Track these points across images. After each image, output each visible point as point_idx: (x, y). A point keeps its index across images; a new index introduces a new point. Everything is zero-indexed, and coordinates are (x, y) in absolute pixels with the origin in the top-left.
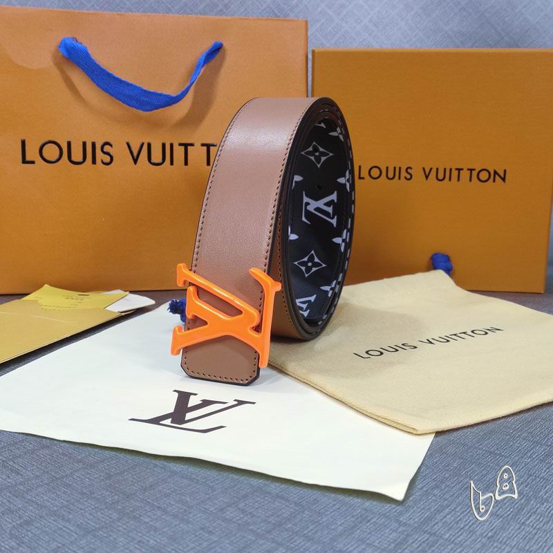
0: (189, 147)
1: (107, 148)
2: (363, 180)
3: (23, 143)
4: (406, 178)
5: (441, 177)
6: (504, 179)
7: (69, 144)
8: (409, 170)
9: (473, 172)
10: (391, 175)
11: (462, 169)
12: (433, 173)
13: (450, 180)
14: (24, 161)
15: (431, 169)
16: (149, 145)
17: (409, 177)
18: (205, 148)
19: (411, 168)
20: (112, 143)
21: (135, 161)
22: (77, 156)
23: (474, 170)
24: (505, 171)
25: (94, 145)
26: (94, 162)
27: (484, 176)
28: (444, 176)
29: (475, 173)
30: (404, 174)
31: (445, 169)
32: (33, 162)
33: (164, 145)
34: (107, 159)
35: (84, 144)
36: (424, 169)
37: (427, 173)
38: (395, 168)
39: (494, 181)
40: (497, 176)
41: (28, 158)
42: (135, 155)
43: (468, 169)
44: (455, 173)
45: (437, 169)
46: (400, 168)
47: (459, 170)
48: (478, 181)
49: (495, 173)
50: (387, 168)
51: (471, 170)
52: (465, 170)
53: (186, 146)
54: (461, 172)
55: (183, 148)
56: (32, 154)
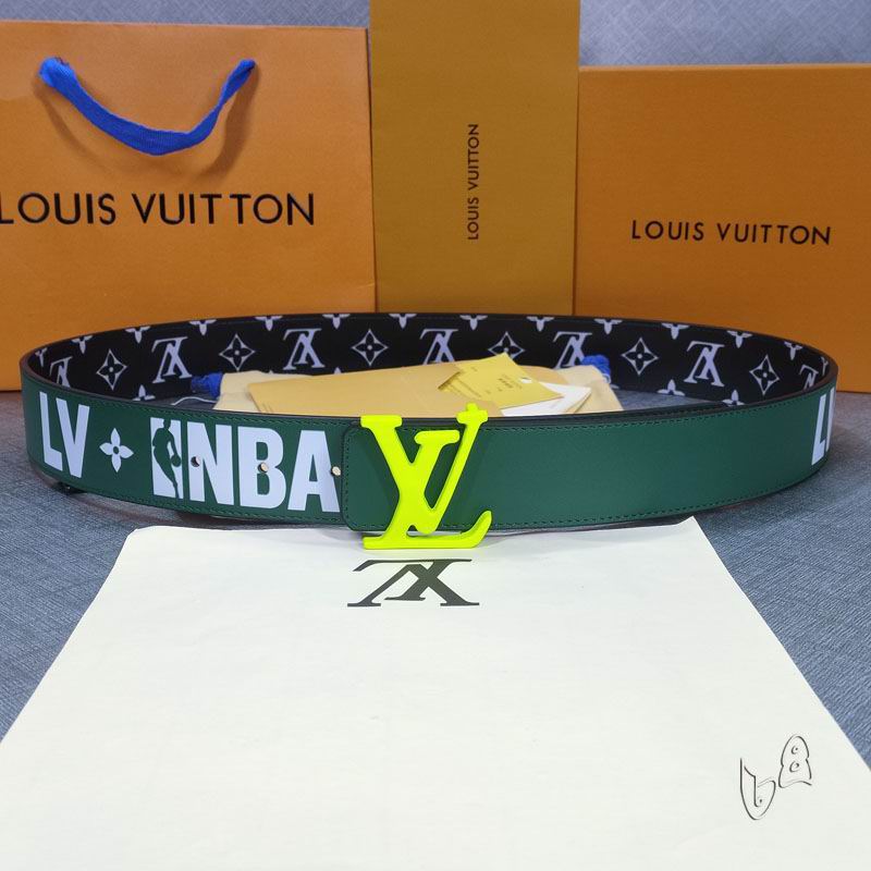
2: (638, 240)
4: (694, 237)
5: (741, 235)
6: (826, 240)
8: (699, 227)
9: (785, 230)
10: (675, 234)
11: (770, 226)
12: (731, 231)
13: (754, 240)
15: (729, 226)
17: (698, 235)
19: (701, 224)
23: (786, 227)
24: (829, 229)
27: (799, 235)
28: (746, 234)
29: (787, 232)
30: (692, 232)
31: (747, 226)
36: (719, 226)
37: (723, 231)
38: (680, 224)
39: (813, 242)
40: (817, 236)
43: (779, 226)
44: (760, 232)
45: (737, 226)
46: (687, 224)
47: (766, 227)
48: (792, 243)
49: (816, 231)
50: (671, 223)
51: (783, 228)
52: (774, 226)
54: (769, 229)
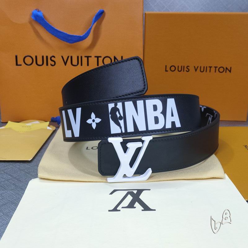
0: (89, 58)
1: (53, 58)
3: (16, 57)
7: (36, 57)
14: (17, 65)
16: (71, 57)
18: (96, 58)
20: (55, 56)
21: (65, 64)
22: (40, 62)
25: (47, 57)
26: (47, 65)
32: (21, 65)
33: (78, 57)
34: (53, 63)
35: (43, 57)
41: (19, 64)
42: (65, 61)
53: (88, 57)
55: (86, 58)
56: (20, 61)
